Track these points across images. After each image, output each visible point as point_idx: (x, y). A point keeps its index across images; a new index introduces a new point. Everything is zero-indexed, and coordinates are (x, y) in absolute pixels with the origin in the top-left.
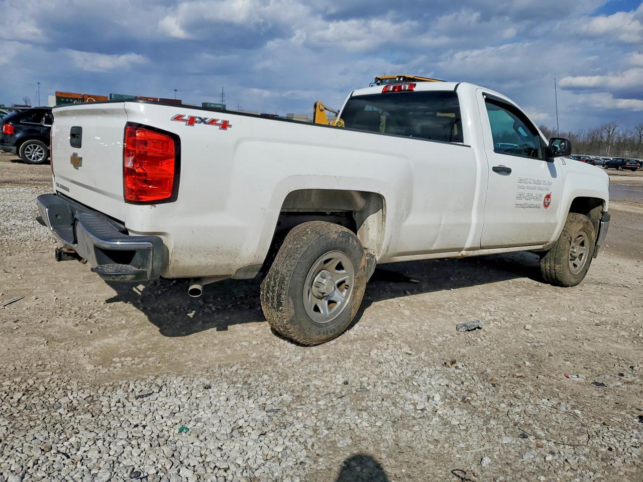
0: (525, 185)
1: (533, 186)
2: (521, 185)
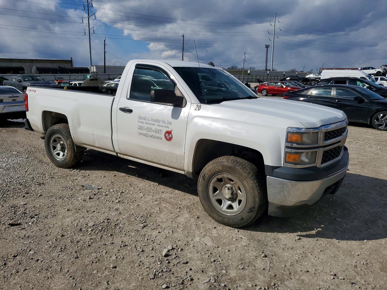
0: (145, 121)
1: (152, 123)
2: (140, 120)
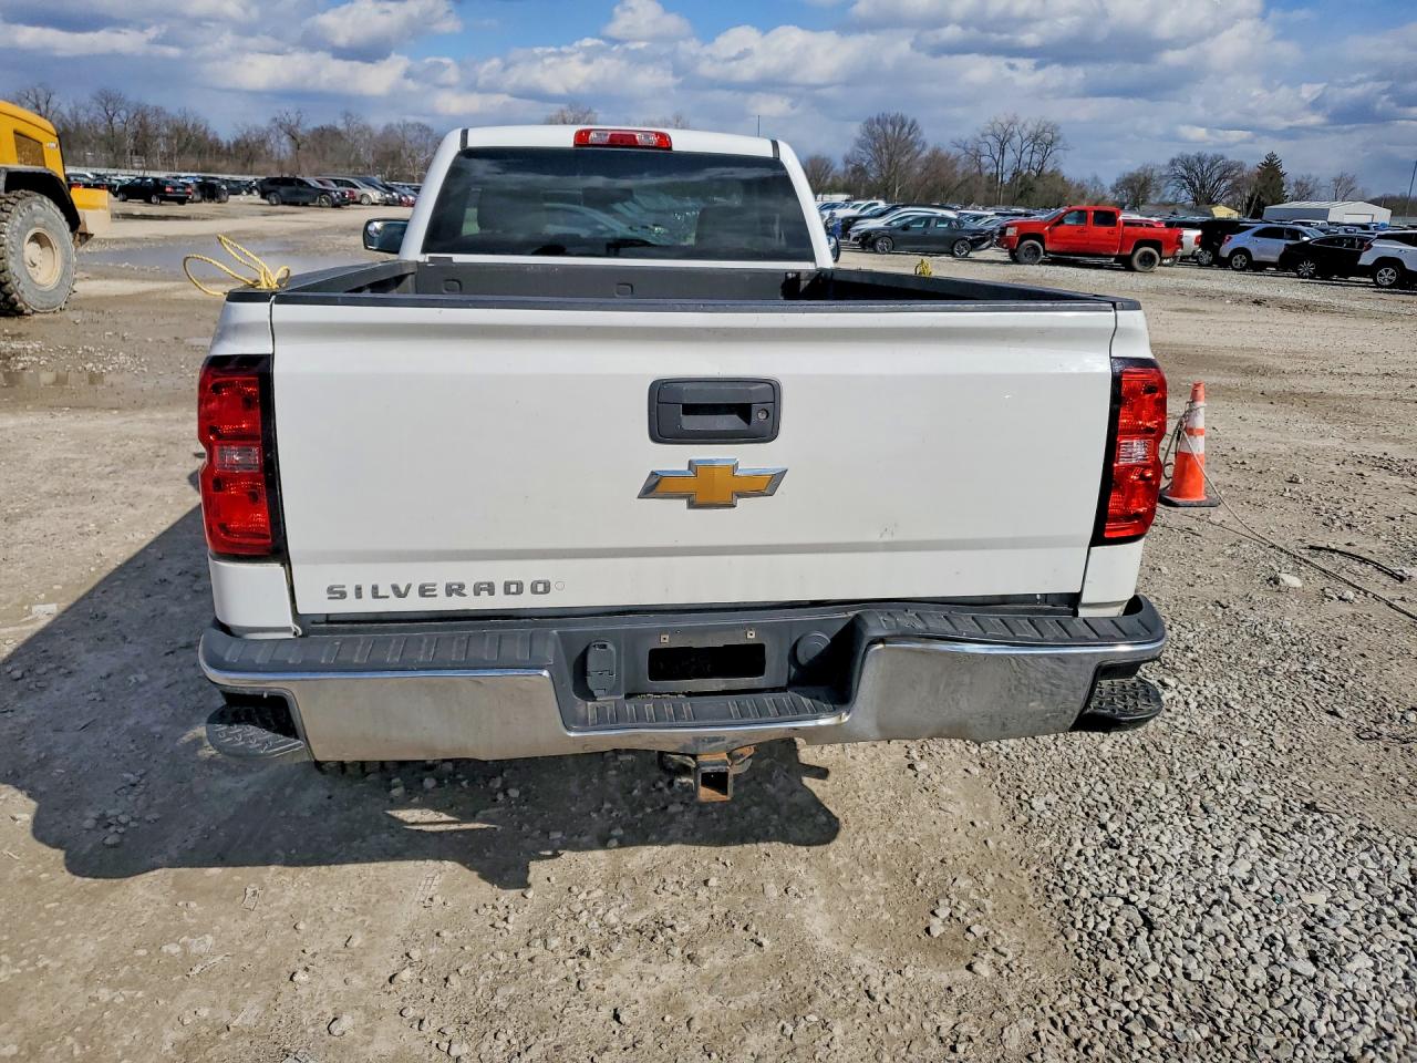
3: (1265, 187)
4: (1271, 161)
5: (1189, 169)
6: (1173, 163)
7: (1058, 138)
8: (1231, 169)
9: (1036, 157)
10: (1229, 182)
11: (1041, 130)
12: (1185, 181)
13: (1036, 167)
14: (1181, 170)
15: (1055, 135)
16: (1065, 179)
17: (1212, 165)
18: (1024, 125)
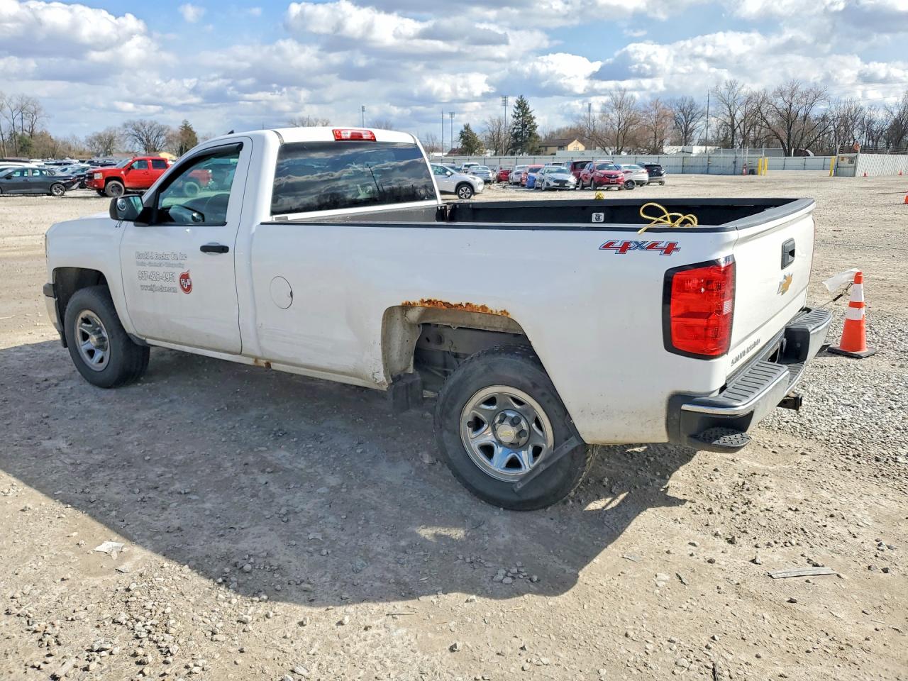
3: (187, 141)
4: (186, 125)
5: (137, 130)
6: (125, 126)
7: (40, 109)
8: (162, 130)
9: (26, 122)
10: (164, 138)
11: (24, 103)
12: (136, 138)
13: (28, 129)
14: (130, 130)
15: (37, 107)
16: (53, 137)
17: (151, 127)
18: (10, 100)
